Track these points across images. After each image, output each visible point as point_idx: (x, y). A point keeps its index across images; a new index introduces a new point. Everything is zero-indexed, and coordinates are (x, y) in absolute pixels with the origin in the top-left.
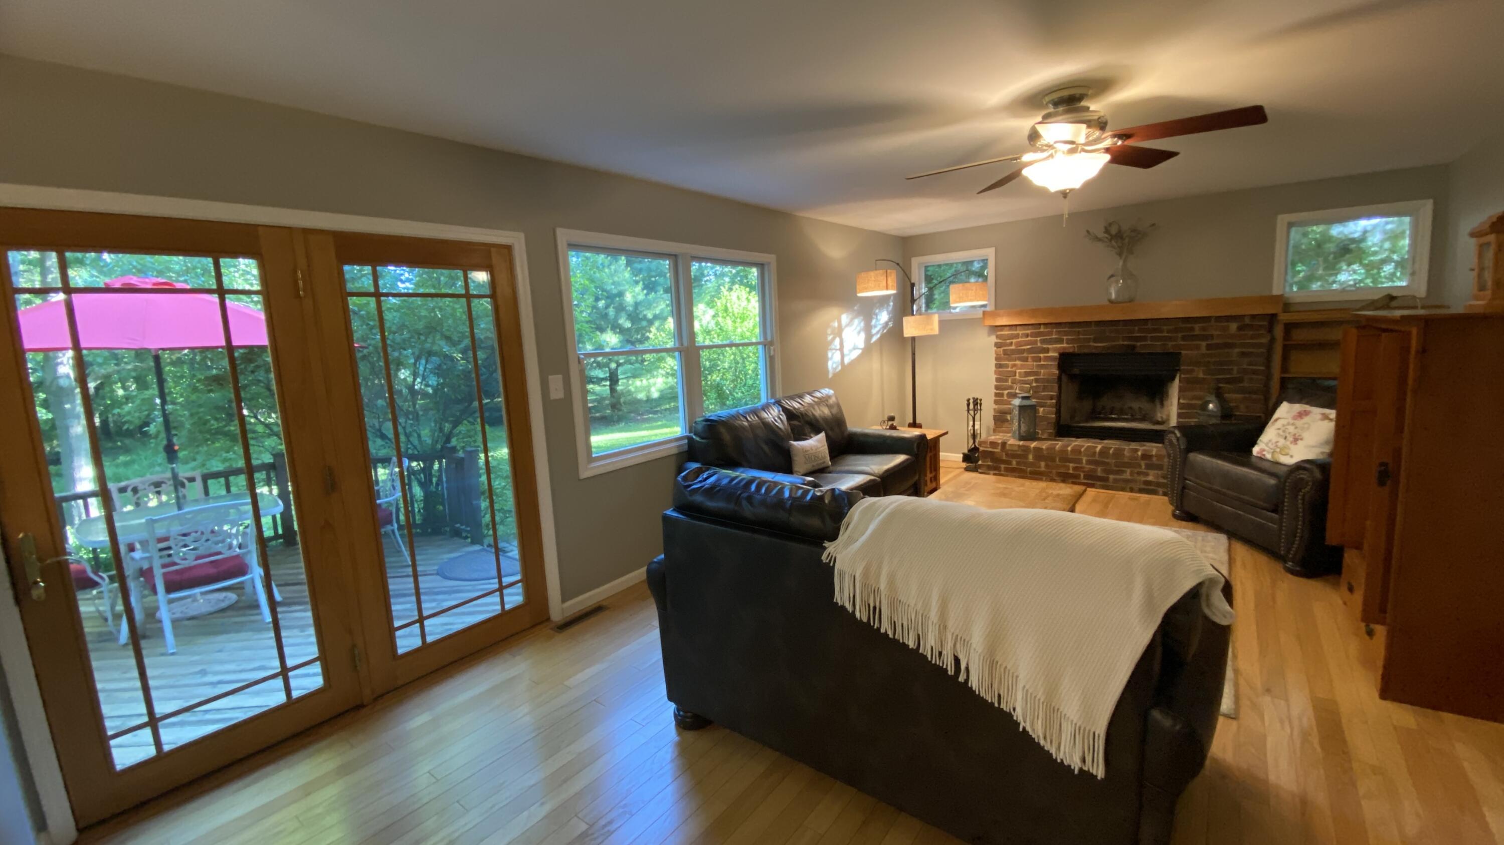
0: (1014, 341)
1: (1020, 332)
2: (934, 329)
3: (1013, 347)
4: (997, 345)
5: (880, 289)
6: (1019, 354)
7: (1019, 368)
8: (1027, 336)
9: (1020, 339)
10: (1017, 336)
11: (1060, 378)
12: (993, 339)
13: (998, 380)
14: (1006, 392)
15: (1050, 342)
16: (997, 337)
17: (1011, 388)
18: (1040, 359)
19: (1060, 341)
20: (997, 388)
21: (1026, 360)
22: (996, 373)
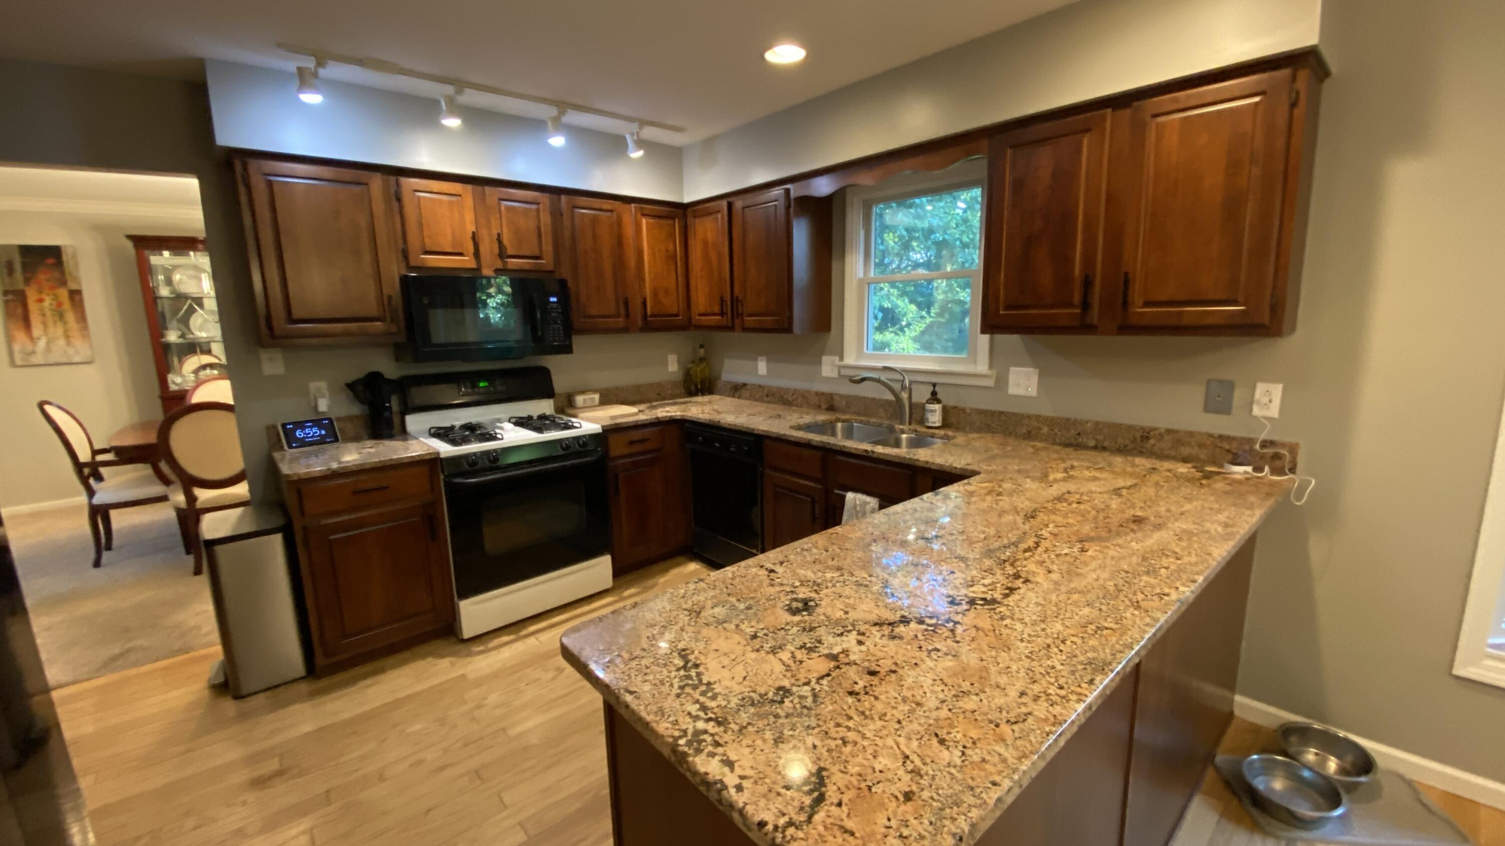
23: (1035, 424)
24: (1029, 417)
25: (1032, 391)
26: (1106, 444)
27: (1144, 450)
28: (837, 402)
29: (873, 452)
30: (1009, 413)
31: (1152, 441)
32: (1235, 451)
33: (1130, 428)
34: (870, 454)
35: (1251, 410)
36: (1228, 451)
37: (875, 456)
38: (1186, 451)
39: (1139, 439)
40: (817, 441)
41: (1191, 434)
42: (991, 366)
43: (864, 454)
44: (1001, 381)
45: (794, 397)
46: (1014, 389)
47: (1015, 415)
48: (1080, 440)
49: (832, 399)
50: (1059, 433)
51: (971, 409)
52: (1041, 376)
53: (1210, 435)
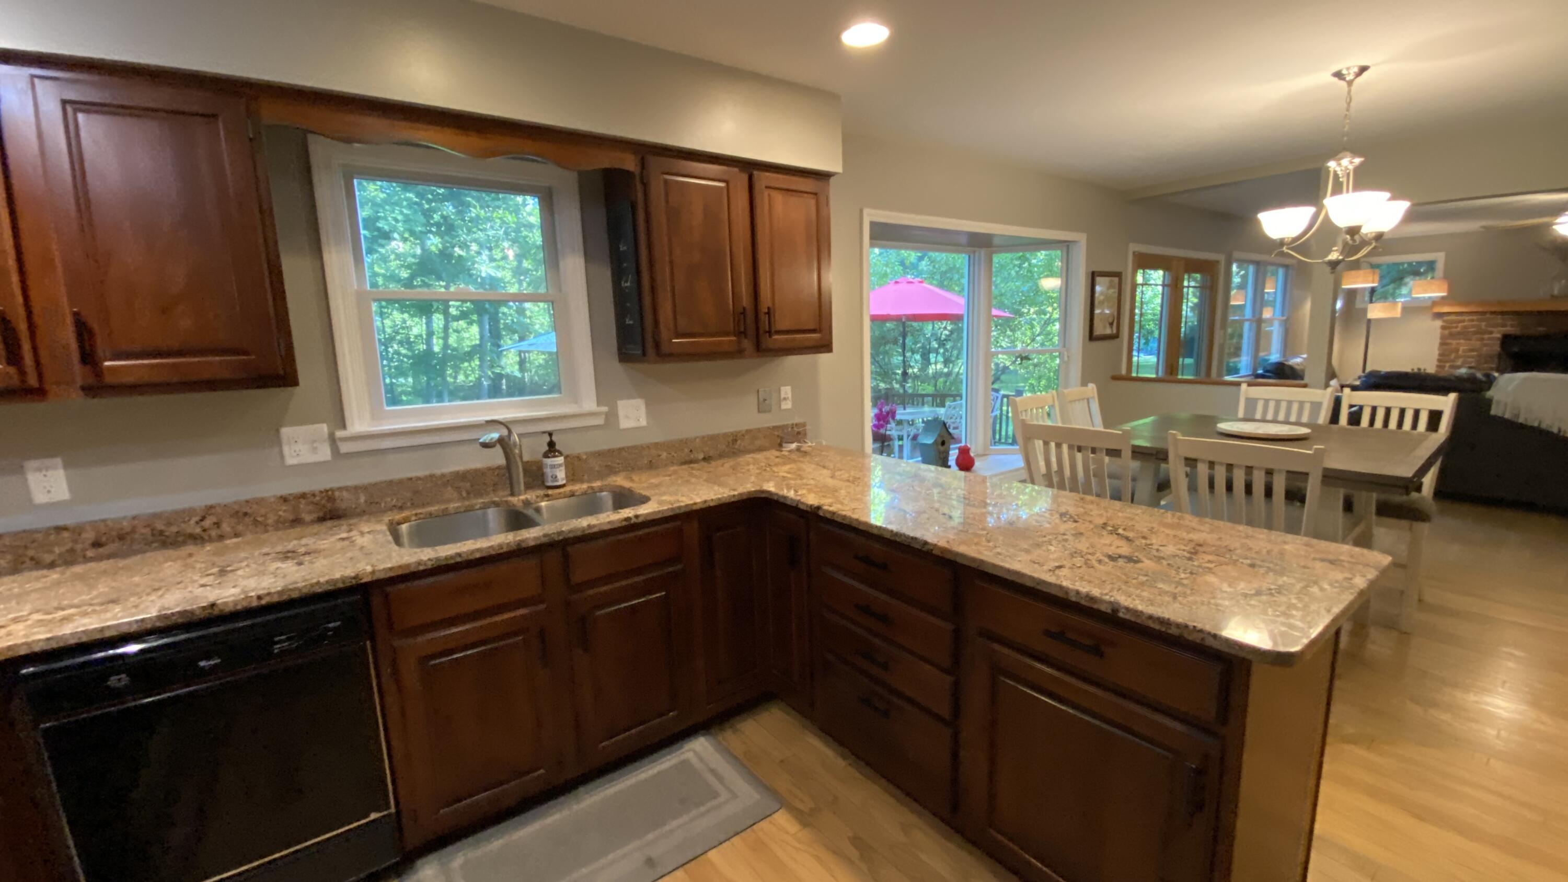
0: (1460, 325)
1: (1466, 318)
2: (1397, 312)
3: (1459, 329)
4: (1443, 328)
5: (1368, 282)
6: (1464, 334)
7: (1463, 346)
8: (1473, 321)
9: (1466, 324)
10: (1463, 321)
11: (1500, 356)
12: (1439, 323)
13: (1440, 355)
14: (1448, 365)
15: (1497, 326)
16: (1444, 321)
17: (1453, 361)
18: (1482, 339)
19: (1504, 326)
20: (1439, 360)
21: (1470, 340)
22: (1439, 349)
23: (654, 452)
24: (648, 447)
25: (643, 422)
26: (711, 454)
27: (735, 450)
28: (345, 501)
29: (637, 517)
30: (628, 448)
31: (739, 442)
32: (782, 435)
33: (725, 435)
34: (634, 520)
35: (780, 406)
36: (778, 436)
37: (640, 520)
38: (758, 443)
39: (731, 443)
40: (535, 538)
41: (759, 430)
42: (598, 405)
43: (624, 523)
44: (612, 417)
45: (207, 523)
46: (625, 423)
47: (634, 447)
48: (692, 456)
49: (331, 499)
50: (675, 455)
51: (586, 453)
52: (648, 405)
53: (769, 428)
